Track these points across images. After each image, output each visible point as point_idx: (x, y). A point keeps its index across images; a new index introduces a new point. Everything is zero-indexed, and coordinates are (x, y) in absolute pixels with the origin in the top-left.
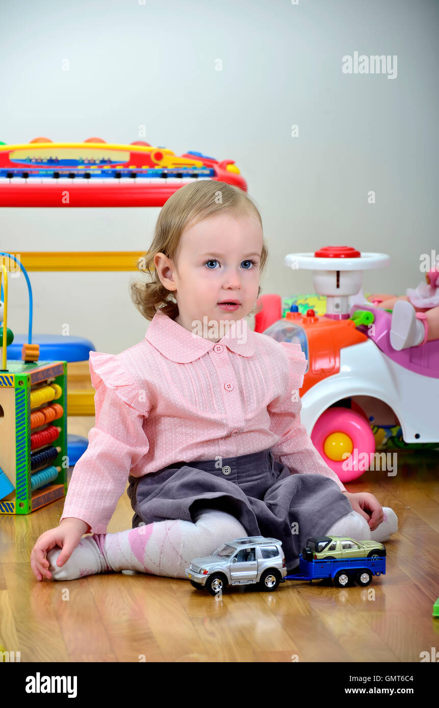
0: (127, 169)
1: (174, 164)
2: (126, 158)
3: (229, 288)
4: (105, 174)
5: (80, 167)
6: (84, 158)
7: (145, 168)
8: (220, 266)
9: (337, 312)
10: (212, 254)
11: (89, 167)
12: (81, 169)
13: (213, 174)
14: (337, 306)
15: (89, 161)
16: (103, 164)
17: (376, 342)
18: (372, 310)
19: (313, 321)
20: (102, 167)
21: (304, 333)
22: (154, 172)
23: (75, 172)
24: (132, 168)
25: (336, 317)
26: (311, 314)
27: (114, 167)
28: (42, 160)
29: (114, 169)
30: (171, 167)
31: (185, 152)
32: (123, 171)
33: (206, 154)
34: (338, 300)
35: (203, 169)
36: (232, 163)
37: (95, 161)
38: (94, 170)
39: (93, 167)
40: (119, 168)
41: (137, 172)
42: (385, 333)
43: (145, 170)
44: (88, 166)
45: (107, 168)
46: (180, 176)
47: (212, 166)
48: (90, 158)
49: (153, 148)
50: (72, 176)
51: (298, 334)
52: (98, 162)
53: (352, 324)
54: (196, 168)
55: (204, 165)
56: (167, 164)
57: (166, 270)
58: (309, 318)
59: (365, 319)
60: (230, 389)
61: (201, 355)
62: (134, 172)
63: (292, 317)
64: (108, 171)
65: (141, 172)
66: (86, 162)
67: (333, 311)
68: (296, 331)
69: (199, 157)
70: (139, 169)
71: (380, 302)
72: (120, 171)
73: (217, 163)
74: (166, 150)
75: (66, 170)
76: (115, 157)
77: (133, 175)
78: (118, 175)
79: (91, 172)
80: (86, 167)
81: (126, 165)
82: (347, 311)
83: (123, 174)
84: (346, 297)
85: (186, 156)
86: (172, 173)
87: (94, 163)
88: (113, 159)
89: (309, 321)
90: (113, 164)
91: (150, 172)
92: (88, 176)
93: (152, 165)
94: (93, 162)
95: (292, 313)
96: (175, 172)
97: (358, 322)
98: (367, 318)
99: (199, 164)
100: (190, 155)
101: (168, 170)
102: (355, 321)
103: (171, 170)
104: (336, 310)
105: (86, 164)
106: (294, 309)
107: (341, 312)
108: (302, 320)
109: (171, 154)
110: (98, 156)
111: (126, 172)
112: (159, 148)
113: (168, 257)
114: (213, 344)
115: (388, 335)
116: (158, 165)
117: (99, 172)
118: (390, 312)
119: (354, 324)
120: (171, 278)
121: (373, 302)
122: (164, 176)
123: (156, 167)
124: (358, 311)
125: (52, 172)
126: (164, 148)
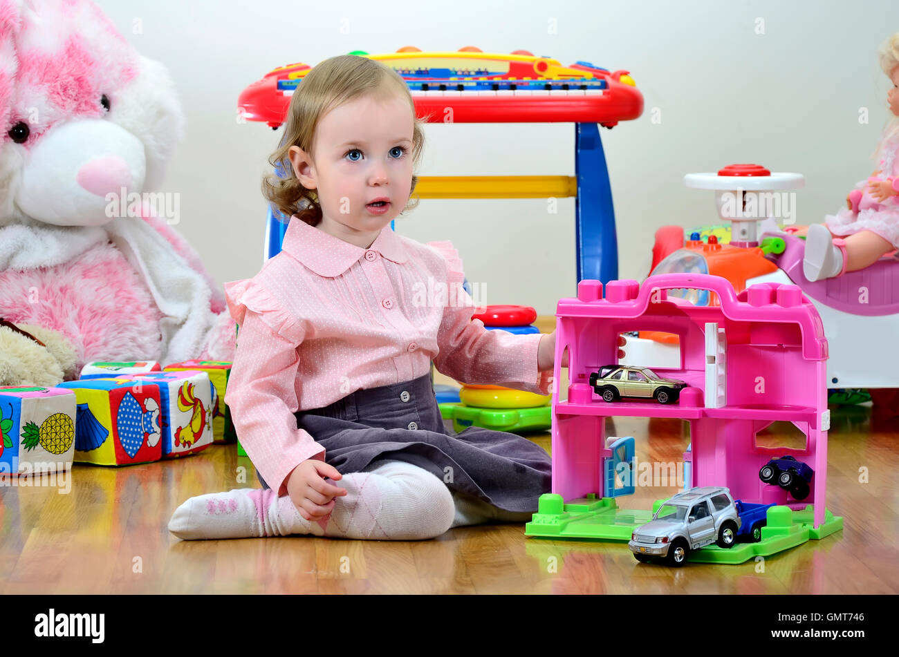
0: (506, 80)
1: (559, 75)
2: (505, 69)
3: (376, 184)
4: (480, 86)
5: (452, 79)
6: (457, 69)
7: (526, 79)
8: (363, 158)
9: (742, 239)
10: (352, 144)
11: (463, 79)
12: (453, 81)
13: (604, 86)
14: (744, 232)
15: (463, 72)
16: (479, 75)
17: (788, 272)
18: (783, 237)
19: (715, 248)
20: (477, 79)
21: (704, 262)
22: (537, 84)
23: (447, 85)
24: (512, 79)
25: (742, 245)
26: (713, 240)
27: (492, 78)
28: (409, 71)
29: (491, 81)
30: (556, 78)
31: (573, 62)
32: (502, 82)
33: (596, 64)
34: (744, 226)
35: (592, 80)
36: (626, 73)
37: (469, 72)
38: (468, 82)
39: (467, 79)
40: (496, 80)
41: (518, 84)
42: (798, 262)
43: (525, 82)
44: (462, 77)
45: (482, 79)
46: (566, 87)
47: (603, 78)
48: (463, 69)
49: (537, 58)
50: (443, 88)
51: (697, 263)
52: (473, 73)
53: (760, 252)
54: (585, 80)
55: (595, 76)
56: (552, 75)
57: (303, 166)
58: (710, 245)
59: (775, 246)
60: (390, 306)
61: (350, 265)
62: (513, 84)
63: (693, 246)
64: (484, 82)
65: (522, 84)
66: (460, 73)
67: (739, 238)
68: (695, 261)
69: (589, 68)
70: (520, 81)
71: (794, 230)
72: (499, 82)
73: (608, 74)
74: (551, 60)
75: (437, 82)
76: (492, 68)
77: (513, 87)
78: (495, 87)
79: (465, 84)
80: (459, 79)
81: (505, 76)
82: (755, 238)
83: (502, 86)
84: (753, 221)
85: (573, 67)
86: (557, 85)
87: (469, 75)
88: (490, 70)
89: (710, 249)
90: (490, 75)
91: (532, 84)
92: (461, 88)
93: (535, 76)
94: (467, 73)
95: (693, 242)
96: (561, 84)
97: (767, 250)
98: (778, 246)
99: (589, 75)
100: (579, 66)
101: (553, 82)
102: (763, 249)
103: (556, 81)
104: (742, 237)
105: (459, 75)
106: (696, 237)
107: (747, 239)
108: (703, 248)
109: (556, 64)
110: (473, 66)
111: (505, 84)
112: (543, 57)
113: (304, 149)
114: (365, 250)
115: (801, 265)
116: (541, 76)
117: (474, 84)
118: (803, 238)
119: (762, 252)
120: (309, 174)
121: (787, 231)
122: (548, 87)
123: (540, 79)
124: (768, 238)
125: (420, 85)
126: (549, 58)
